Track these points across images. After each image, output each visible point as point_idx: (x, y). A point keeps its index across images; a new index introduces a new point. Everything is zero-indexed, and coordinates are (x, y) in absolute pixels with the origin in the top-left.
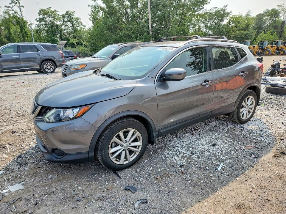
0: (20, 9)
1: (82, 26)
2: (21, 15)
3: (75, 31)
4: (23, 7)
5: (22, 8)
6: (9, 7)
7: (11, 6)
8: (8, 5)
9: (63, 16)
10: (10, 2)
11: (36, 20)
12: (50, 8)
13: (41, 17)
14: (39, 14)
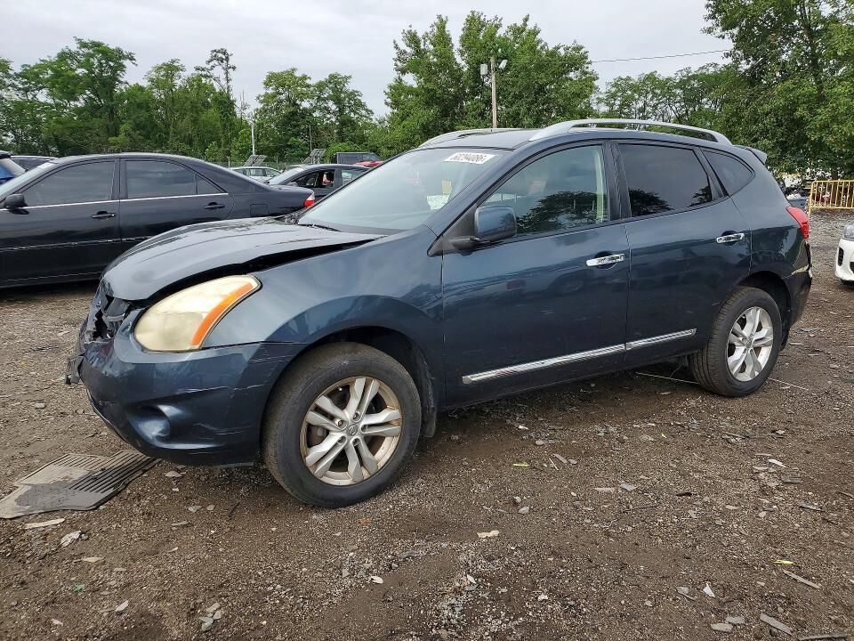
0: (227, 73)
1: (364, 112)
2: (226, 86)
3: (346, 122)
4: (234, 68)
5: (230, 70)
6: (203, 70)
7: (209, 67)
8: (204, 65)
9: (321, 86)
10: (209, 58)
11: (258, 98)
12: (293, 70)
13: (270, 91)
14: (267, 84)
